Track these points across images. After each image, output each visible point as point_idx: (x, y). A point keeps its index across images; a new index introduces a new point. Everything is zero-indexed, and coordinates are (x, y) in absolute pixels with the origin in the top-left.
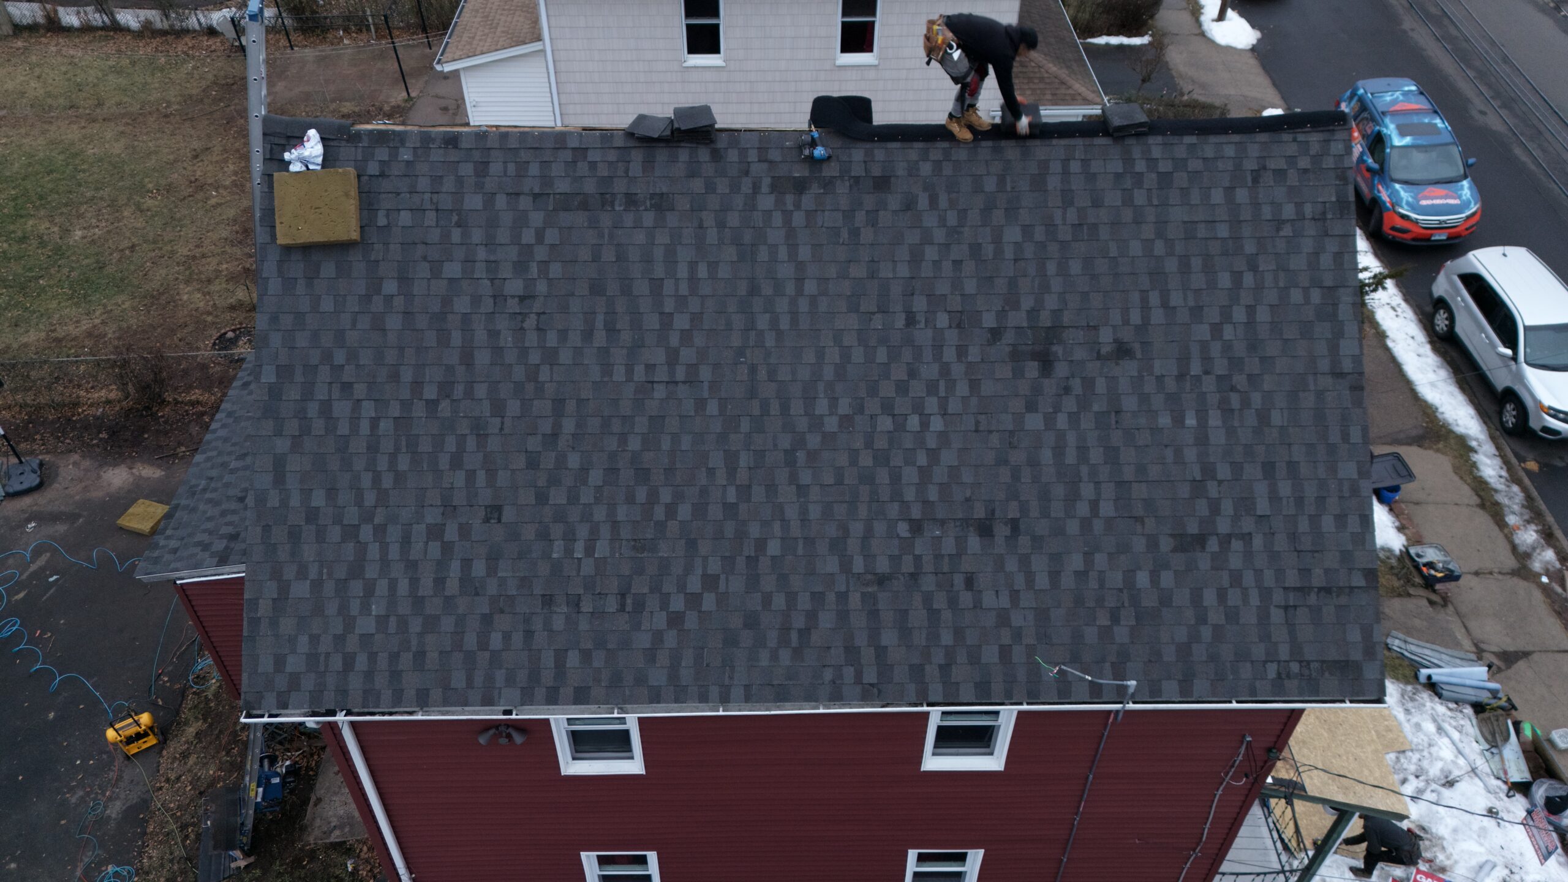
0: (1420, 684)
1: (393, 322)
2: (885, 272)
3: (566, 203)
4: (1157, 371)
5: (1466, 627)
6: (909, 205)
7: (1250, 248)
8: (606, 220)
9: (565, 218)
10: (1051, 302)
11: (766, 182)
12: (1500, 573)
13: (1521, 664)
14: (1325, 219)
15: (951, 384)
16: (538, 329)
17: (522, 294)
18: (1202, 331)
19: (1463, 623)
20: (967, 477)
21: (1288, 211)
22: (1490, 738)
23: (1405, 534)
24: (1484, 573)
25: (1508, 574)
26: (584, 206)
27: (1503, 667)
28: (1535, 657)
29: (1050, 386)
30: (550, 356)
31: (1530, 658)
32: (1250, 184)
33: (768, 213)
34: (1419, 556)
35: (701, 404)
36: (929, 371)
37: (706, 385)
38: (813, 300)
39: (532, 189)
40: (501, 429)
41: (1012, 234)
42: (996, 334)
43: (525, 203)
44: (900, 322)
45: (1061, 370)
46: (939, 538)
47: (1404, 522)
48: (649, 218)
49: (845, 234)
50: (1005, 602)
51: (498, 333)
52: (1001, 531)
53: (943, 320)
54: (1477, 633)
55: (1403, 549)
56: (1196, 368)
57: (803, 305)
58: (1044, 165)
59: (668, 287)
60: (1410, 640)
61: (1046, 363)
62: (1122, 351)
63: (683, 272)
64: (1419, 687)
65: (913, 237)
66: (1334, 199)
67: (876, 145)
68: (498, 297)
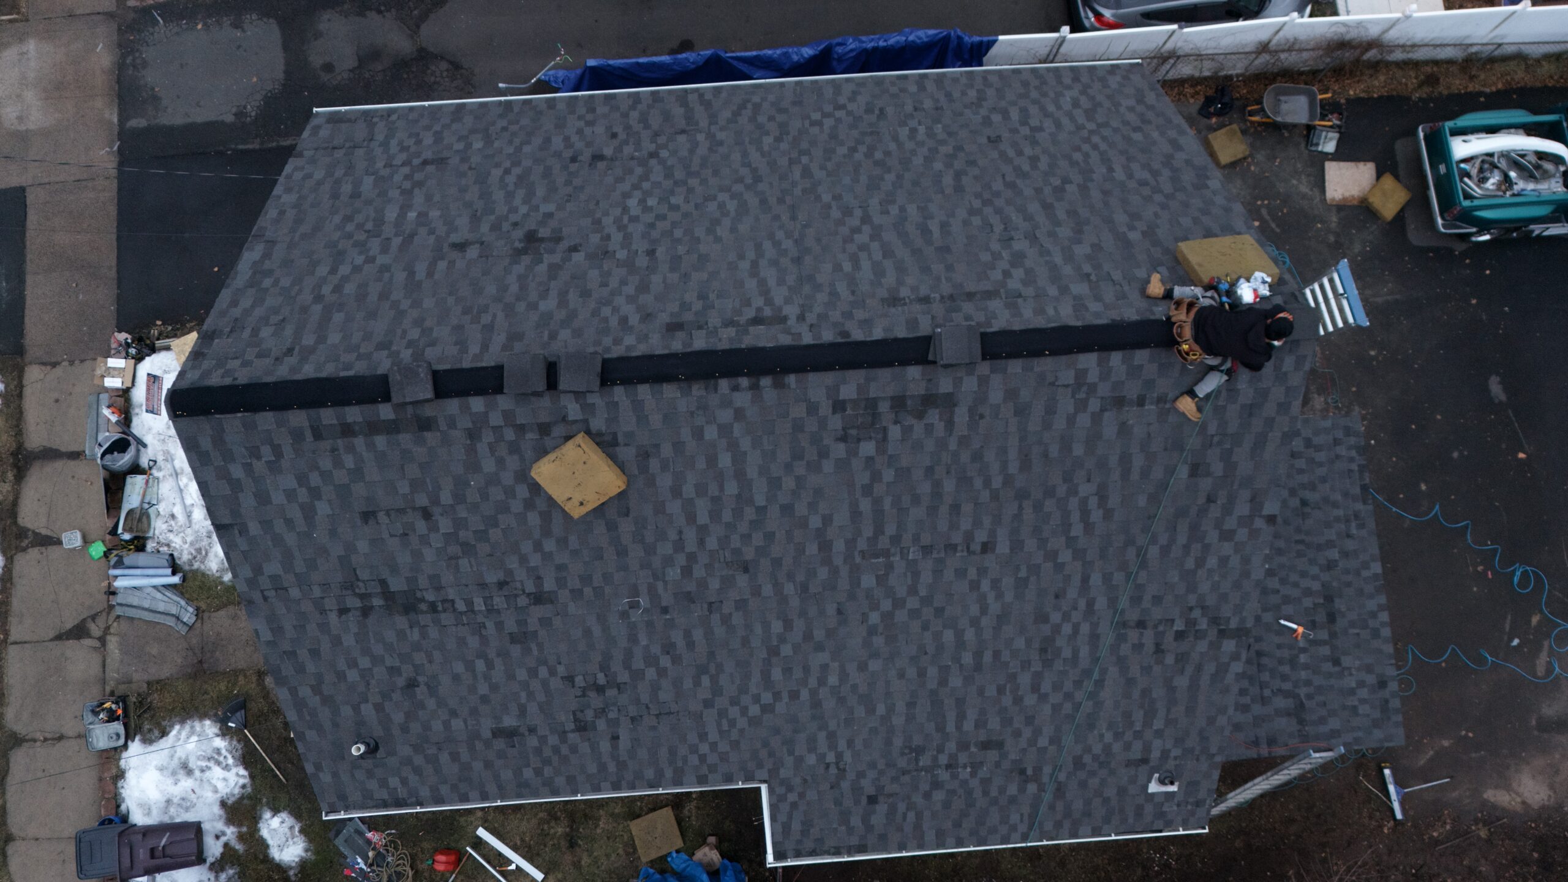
0: (183, 572)
1: (1121, 218)
2: (674, 277)
3: (989, 295)
4: (432, 238)
5: (104, 666)
6: (647, 317)
7: (317, 308)
8: (946, 289)
9: (986, 286)
10: (519, 269)
11: (792, 321)
12: (35, 741)
13: (69, 625)
14: (233, 327)
15: (618, 221)
16: (992, 226)
17: (1012, 242)
18: (381, 260)
19: (104, 672)
20: (609, 180)
21: (266, 332)
22: (144, 519)
23: (118, 767)
24: (53, 739)
25: (27, 741)
26: (970, 296)
27: (89, 620)
28: (52, 635)
29: (531, 225)
30: (972, 212)
31: (58, 633)
32: (297, 348)
33: (788, 301)
34: (118, 735)
35: (837, 198)
36: (636, 229)
37: (834, 208)
38: (741, 257)
39: (1025, 300)
40: (1003, 176)
41: (549, 304)
42: (574, 249)
43: (1029, 291)
44: (660, 252)
45: (519, 233)
46: (636, 151)
47: (112, 787)
48: (904, 292)
49: (712, 296)
50: (588, 131)
51: (1025, 220)
52: (586, 156)
53: (622, 255)
54: (96, 659)
55: (130, 743)
56: (397, 241)
57: (751, 255)
58: (505, 348)
59: (878, 256)
60: (171, 622)
61: (531, 238)
62: (461, 247)
63: (866, 264)
64: (187, 568)
65: (647, 299)
66: (216, 341)
67: (679, 352)
68: (1032, 238)
